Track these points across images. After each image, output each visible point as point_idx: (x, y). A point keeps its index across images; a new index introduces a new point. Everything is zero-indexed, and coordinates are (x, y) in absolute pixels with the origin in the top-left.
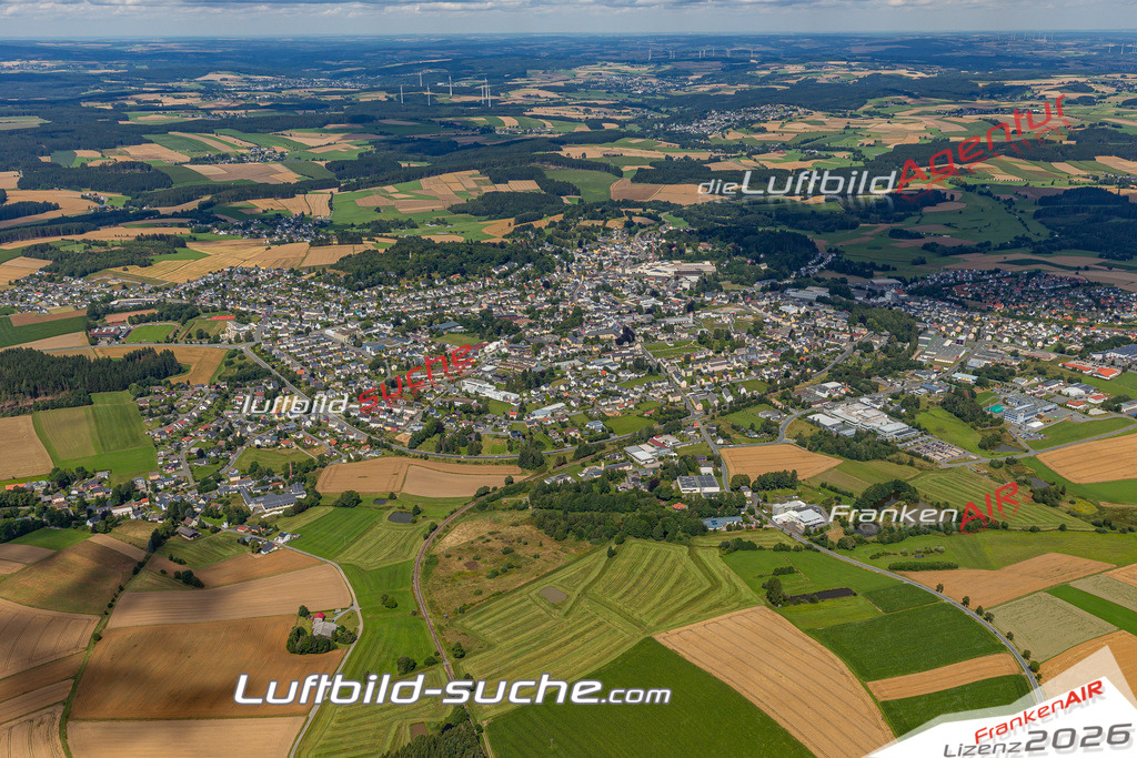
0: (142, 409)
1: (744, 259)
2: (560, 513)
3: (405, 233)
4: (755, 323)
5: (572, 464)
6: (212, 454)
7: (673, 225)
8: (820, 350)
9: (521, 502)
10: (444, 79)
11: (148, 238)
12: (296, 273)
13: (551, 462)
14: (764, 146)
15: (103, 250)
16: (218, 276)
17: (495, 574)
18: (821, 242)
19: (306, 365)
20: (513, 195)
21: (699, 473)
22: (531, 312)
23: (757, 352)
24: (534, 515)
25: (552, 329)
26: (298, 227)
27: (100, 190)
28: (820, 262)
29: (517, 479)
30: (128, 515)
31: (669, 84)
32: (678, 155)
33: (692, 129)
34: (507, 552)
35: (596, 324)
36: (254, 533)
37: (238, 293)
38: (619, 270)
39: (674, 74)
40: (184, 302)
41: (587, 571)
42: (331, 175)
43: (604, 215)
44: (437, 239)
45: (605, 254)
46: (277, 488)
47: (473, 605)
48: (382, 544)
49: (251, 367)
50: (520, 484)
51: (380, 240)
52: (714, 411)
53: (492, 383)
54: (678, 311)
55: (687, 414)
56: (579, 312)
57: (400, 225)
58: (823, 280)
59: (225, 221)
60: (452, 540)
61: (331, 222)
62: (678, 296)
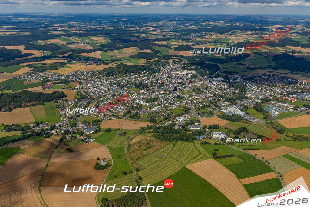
0: (56, 106)
1: (202, 70)
2: (161, 134)
3: (119, 62)
4: (206, 86)
5: (163, 121)
6: (74, 118)
7: (185, 61)
8: (222, 93)
9: (151, 131)
10: (127, 24)
11: (57, 63)
12: (93, 72)
13: (158, 121)
14: (205, 42)
15: (46, 66)
16: (74, 73)
17: (145, 150)
18: (221, 66)
19: (96, 95)
20: (145, 53)
21: (194, 124)
22: (151, 83)
23: (207, 94)
24: (154, 134)
25: (156, 87)
26: (93, 60)
27: (44, 50)
28: (221, 71)
29: (150, 125)
30: (54, 133)
31: (181, 26)
32: (185, 44)
33: (188, 37)
34: (148, 144)
35: (167, 86)
36: (85, 138)
37: (79, 77)
38: (172, 72)
39: (183, 24)
40: (66, 79)
41: (168, 149)
42: (101, 48)
43: (168, 59)
44: (127, 64)
45: (168, 68)
46: (90, 127)
47: (140, 157)
48: (117, 141)
49: (83, 96)
50: (150, 126)
51: (113, 64)
52: (197, 108)
53: (142, 101)
54: (187, 83)
55: (191, 109)
56: (163, 83)
57: (118, 60)
58: (222, 75)
59: (75, 59)
60: (134, 140)
61: (101, 59)
62: (187, 79)
